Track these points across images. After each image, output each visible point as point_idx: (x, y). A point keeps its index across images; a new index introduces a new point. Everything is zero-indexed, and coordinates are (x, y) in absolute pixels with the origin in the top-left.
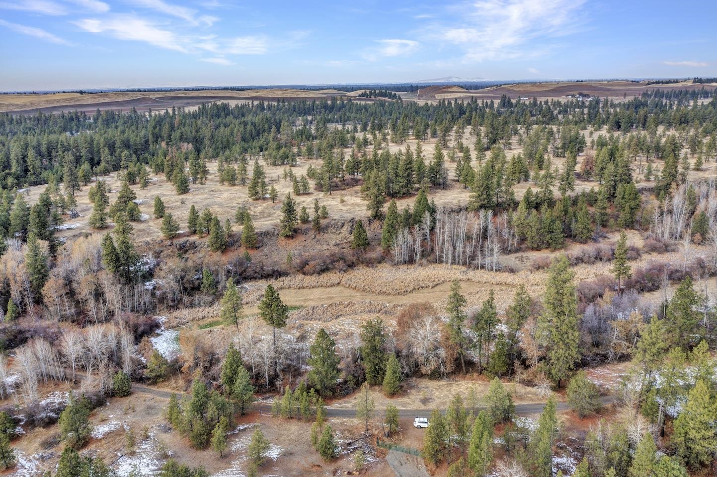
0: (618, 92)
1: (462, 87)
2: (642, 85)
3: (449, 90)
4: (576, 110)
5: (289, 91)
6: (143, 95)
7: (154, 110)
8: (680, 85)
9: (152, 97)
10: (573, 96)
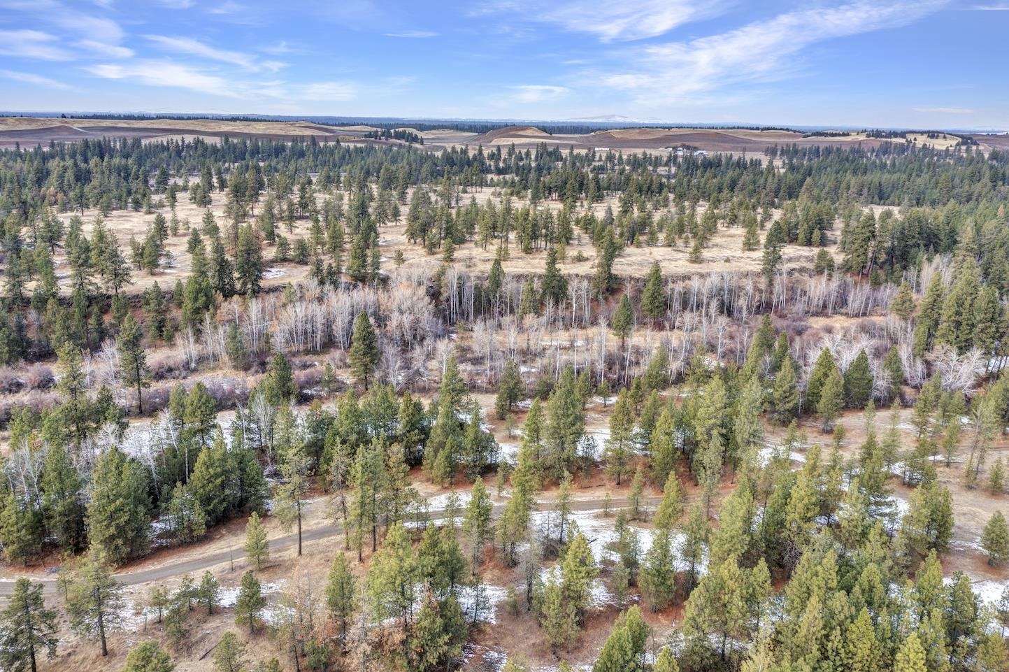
3: (520, 133)
9: (75, 126)
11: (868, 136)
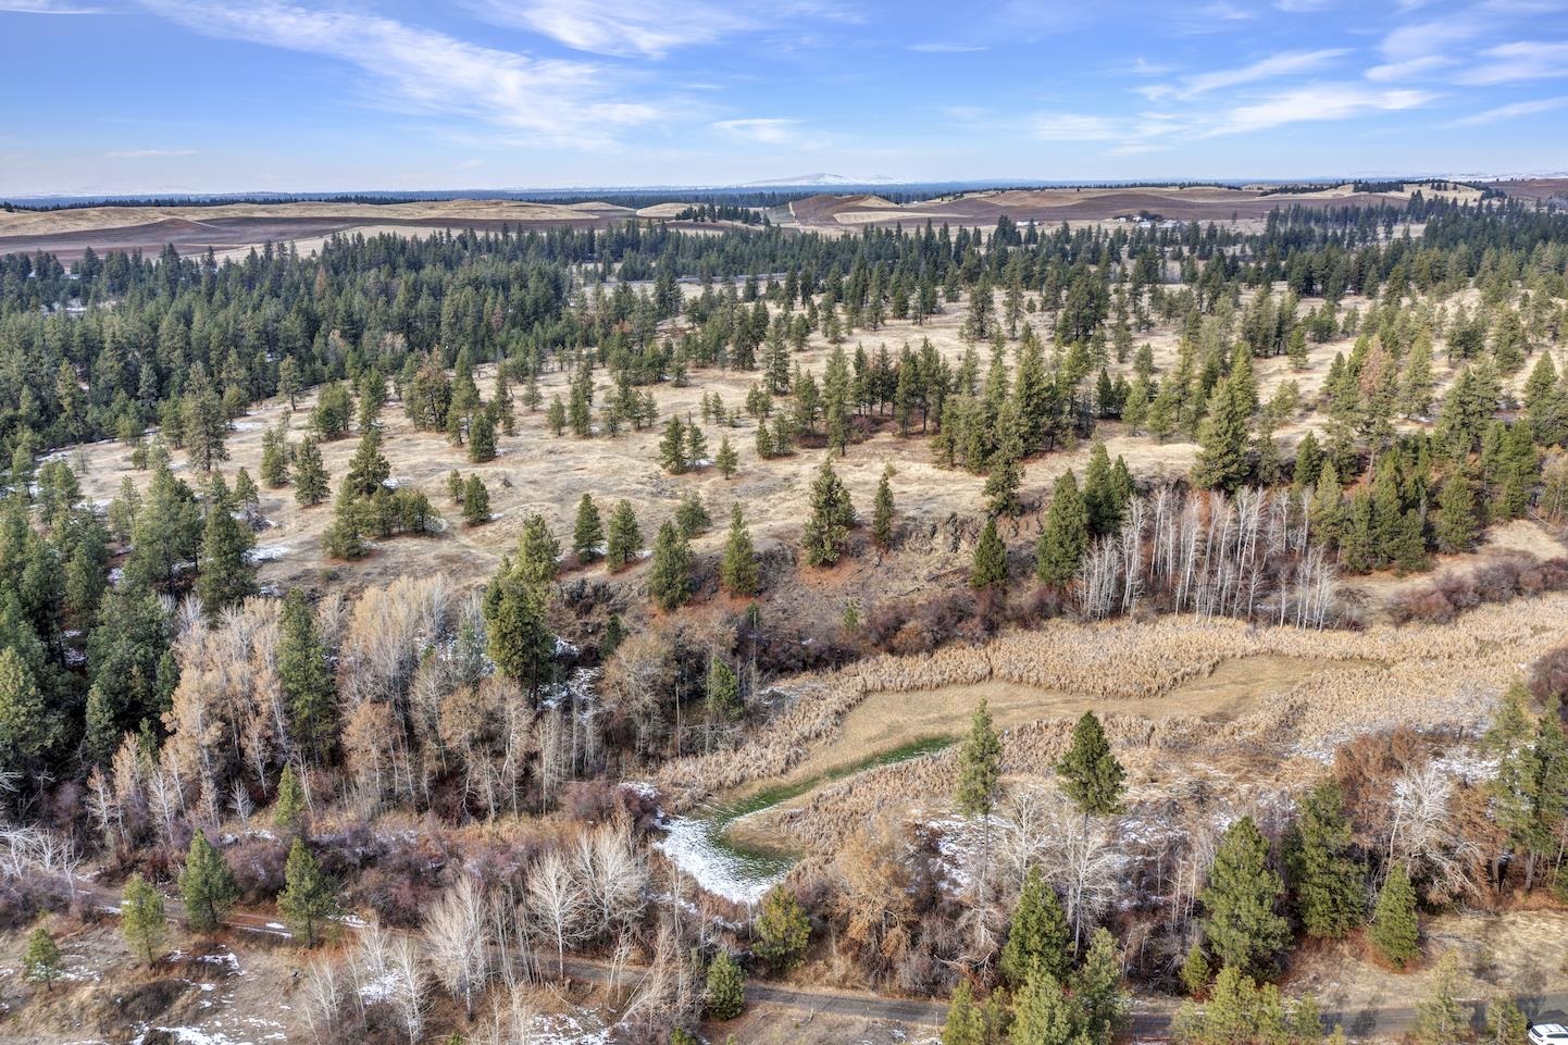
0: (1213, 210)
1: (887, 198)
2: (1253, 195)
3: (862, 204)
4: (1166, 249)
5: (505, 204)
6: (169, 213)
7: (219, 249)
8: (1328, 194)
9: (190, 218)
10: (1129, 218)
11: (1356, 190)
